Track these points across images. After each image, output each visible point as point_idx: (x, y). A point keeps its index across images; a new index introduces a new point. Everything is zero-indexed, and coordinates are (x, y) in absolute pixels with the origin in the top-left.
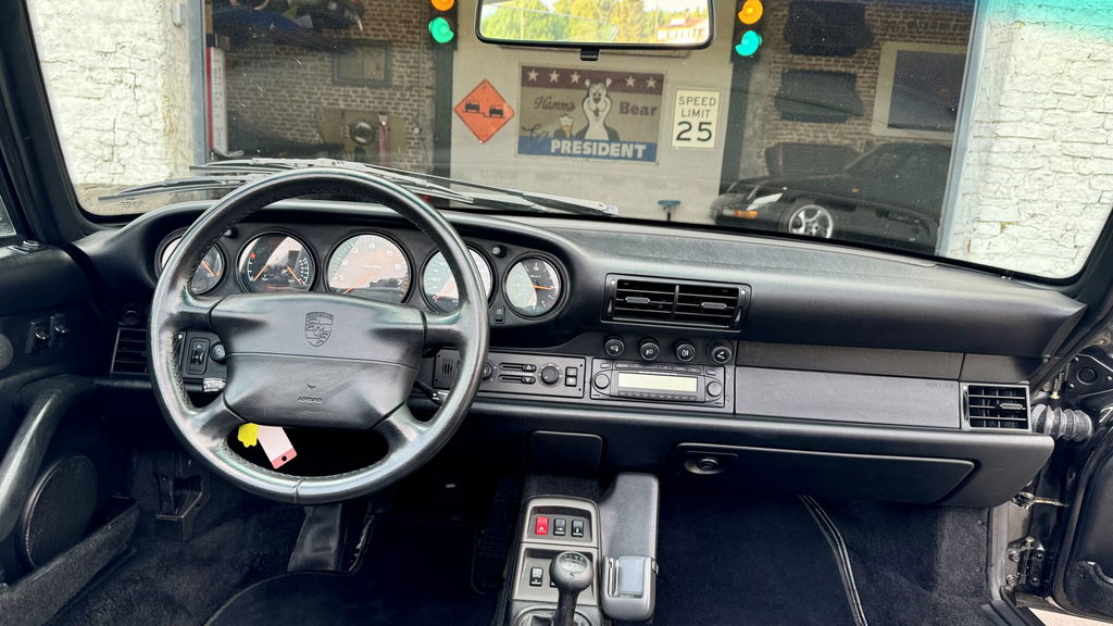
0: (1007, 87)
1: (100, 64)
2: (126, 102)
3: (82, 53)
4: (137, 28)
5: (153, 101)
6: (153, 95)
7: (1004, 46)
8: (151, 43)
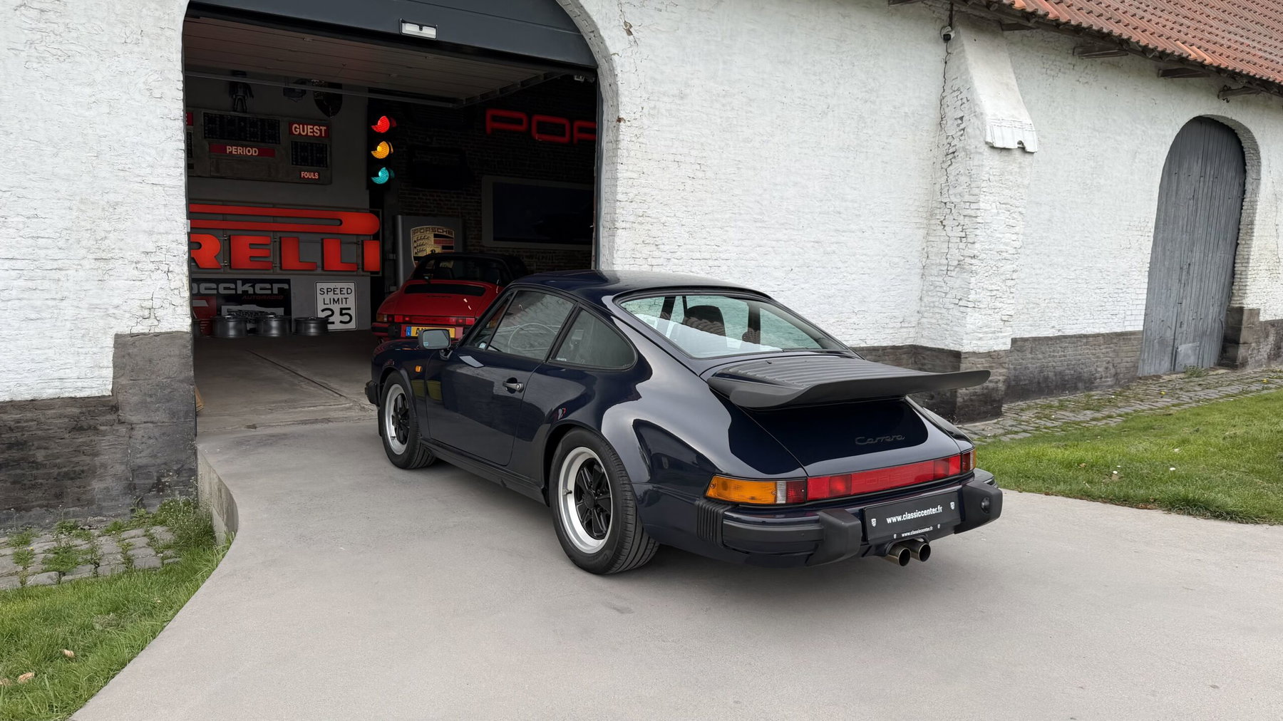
0: (615, 256)
1: (144, 259)
2: (162, 282)
3: (130, 253)
4: (171, 237)
5: (181, 280)
6: (181, 275)
7: (611, 238)
8: (180, 246)
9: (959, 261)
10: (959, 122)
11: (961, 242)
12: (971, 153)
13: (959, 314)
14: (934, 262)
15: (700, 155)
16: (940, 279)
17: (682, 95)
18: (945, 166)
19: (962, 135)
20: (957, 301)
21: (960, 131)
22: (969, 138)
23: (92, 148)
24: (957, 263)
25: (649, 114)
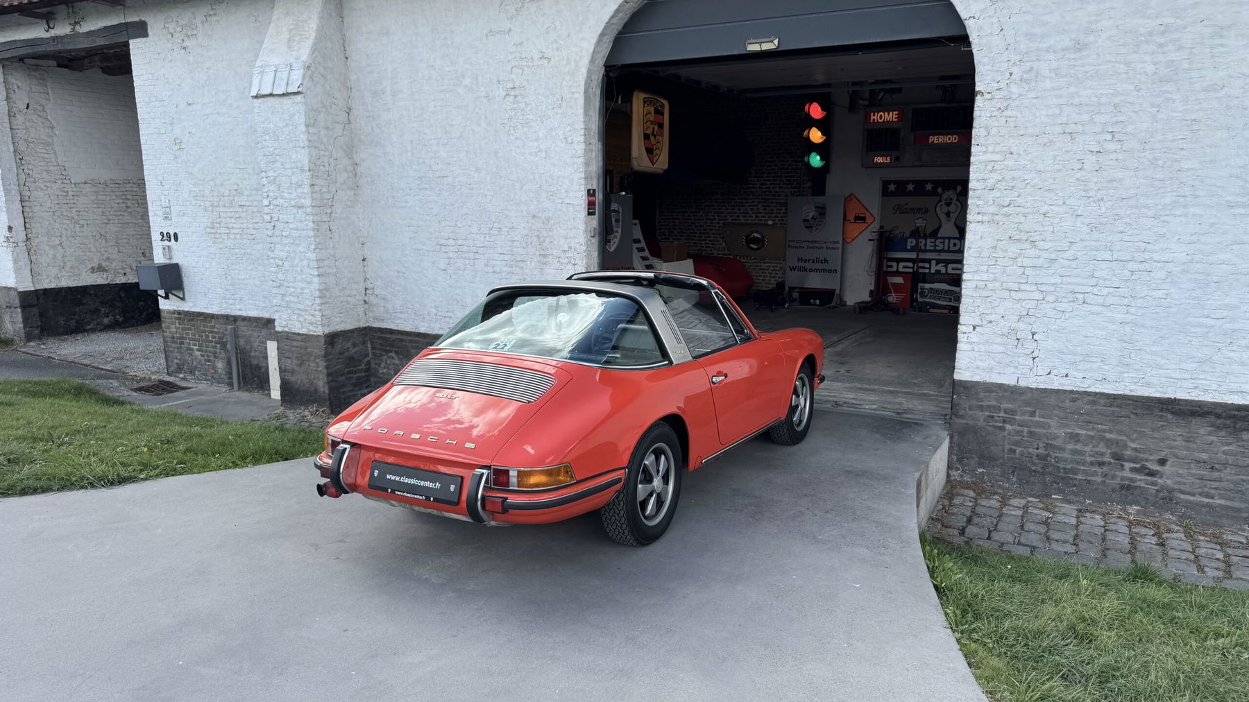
15: (1114, 120)
17: (1078, 46)
23: (537, 183)
25: (1021, 80)
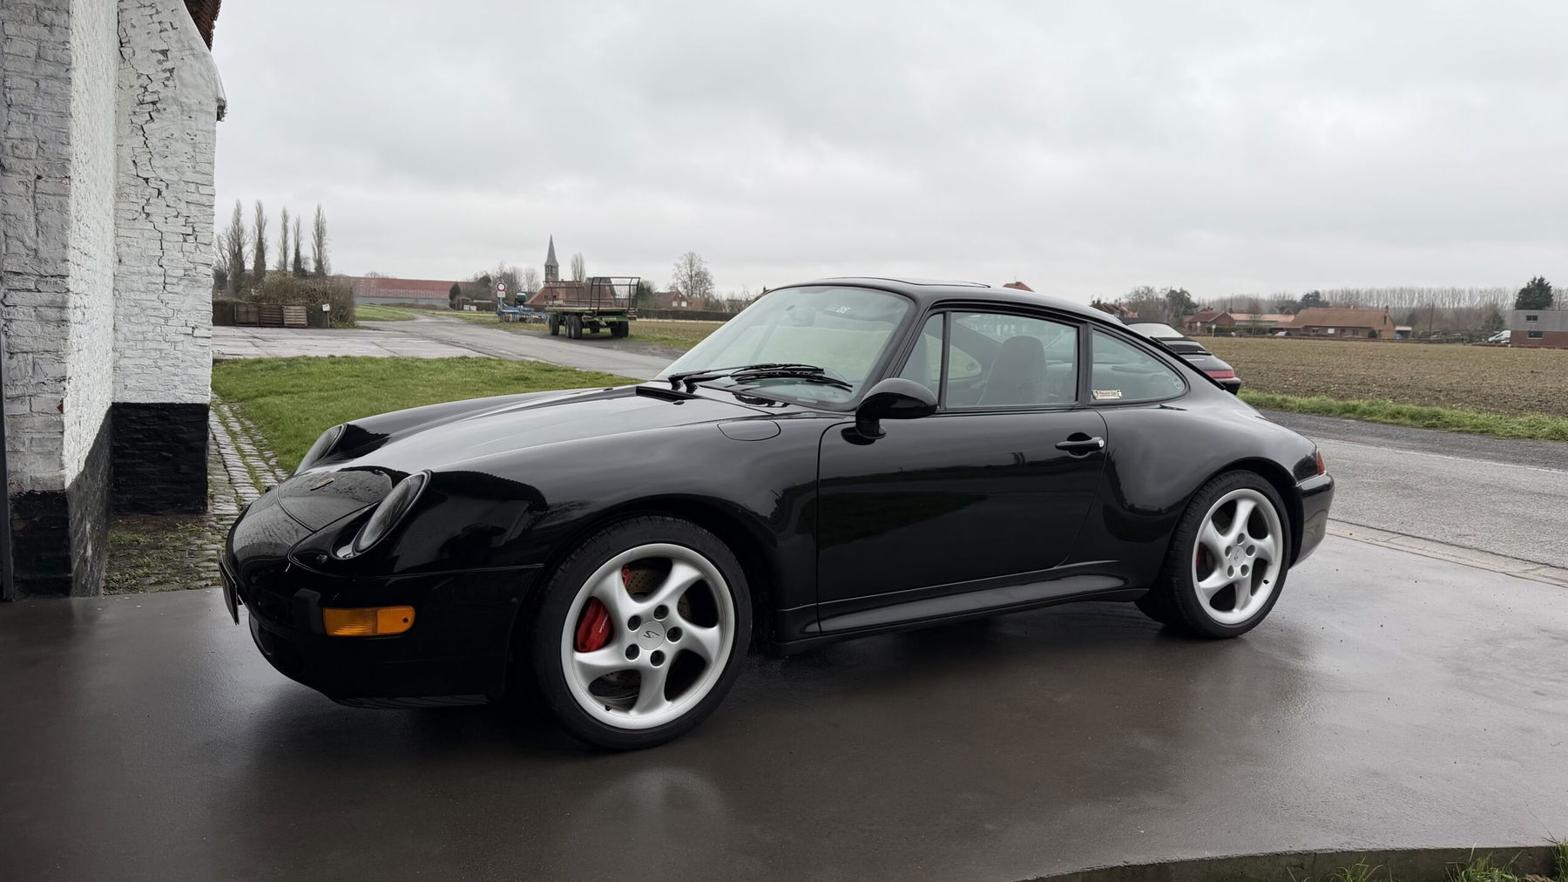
9: (185, 270)
10: (161, 57)
11: (185, 241)
12: (191, 110)
13: (197, 349)
14: (131, 269)
16: (154, 297)
18: (139, 120)
19: (167, 79)
20: (189, 331)
21: (164, 71)
22: (184, 85)
24: (181, 273)
